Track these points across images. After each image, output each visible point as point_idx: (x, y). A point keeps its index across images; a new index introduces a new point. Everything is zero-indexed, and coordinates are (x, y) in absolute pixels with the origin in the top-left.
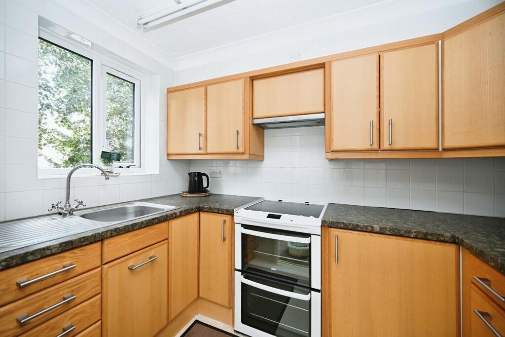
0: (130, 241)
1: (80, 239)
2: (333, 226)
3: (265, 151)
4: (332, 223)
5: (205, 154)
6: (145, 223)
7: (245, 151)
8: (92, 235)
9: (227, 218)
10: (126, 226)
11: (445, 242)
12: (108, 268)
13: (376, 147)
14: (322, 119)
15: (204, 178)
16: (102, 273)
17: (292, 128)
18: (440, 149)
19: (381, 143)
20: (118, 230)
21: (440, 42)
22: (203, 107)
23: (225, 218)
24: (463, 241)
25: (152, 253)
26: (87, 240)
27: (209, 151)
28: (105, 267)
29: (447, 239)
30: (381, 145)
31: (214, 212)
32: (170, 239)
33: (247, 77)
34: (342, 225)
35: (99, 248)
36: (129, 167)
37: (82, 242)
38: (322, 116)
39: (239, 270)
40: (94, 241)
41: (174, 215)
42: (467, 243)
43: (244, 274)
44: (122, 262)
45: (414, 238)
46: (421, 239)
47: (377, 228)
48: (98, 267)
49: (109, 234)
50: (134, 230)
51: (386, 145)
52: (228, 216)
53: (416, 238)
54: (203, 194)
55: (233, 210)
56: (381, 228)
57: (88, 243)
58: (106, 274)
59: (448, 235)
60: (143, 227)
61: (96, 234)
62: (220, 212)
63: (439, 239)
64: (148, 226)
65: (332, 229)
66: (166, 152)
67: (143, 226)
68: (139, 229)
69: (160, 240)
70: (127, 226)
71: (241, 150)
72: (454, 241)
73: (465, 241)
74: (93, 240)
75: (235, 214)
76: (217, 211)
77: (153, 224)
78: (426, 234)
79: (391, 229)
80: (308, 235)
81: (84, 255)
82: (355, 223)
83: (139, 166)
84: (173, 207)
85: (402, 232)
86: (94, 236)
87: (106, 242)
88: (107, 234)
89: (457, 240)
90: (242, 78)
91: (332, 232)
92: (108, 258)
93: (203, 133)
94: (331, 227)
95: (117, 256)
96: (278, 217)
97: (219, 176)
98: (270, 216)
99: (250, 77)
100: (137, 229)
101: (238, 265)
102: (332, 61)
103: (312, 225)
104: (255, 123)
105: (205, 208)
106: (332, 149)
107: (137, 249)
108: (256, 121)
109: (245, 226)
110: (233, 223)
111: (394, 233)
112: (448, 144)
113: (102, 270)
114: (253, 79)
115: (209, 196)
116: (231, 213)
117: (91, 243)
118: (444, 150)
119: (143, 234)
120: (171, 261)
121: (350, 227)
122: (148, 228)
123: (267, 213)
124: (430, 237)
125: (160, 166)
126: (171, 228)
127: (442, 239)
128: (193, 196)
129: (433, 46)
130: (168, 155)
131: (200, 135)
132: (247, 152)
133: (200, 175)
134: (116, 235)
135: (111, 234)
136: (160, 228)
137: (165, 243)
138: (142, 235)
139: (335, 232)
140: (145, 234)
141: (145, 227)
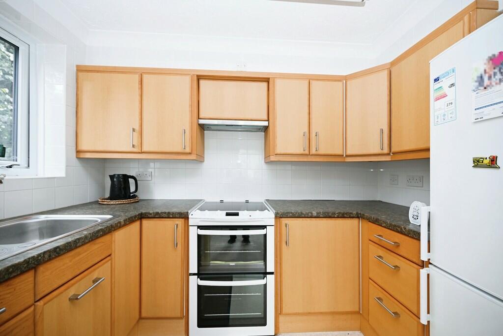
0: (71, 264)
1: (7, 269)
2: (284, 216)
3: (205, 152)
4: (283, 214)
5: (140, 153)
6: (89, 237)
7: (192, 150)
8: (25, 260)
9: (180, 222)
10: (67, 243)
11: (353, 217)
12: (45, 304)
13: (307, 152)
14: (265, 126)
15: (131, 181)
16: (34, 314)
17: (248, 133)
18: (344, 156)
19: (311, 149)
20: (58, 249)
21: (344, 81)
22: (138, 98)
23: (177, 222)
24: (364, 215)
25: (95, 275)
26: (17, 269)
27: (145, 149)
28: (39, 304)
29: (354, 215)
30: (311, 151)
31: (163, 218)
32: (113, 255)
33: (194, 75)
34: (291, 215)
35: (32, 279)
36: (10, 167)
37: (11, 273)
38: (266, 123)
39: (194, 274)
40: (27, 269)
41: (119, 225)
42: (367, 216)
43: (200, 276)
44: (62, 293)
45: (337, 217)
46: (341, 217)
47: (315, 214)
48: (30, 307)
49: (46, 256)
50: (76, 247)
51: (313, 151)
52: (181, 219)
53: (338, 217)
54: (132, 200)
55: (188, 213)
56: (317, 213)
57: (19, 273)
58: (41, 313)
59: (355, 212)
60: (87, 243)
61: (29, 258)
62: (171, 216)
63: (350, 216)
64: (92, 240)
65: (283, 219)
66: (74, 148)
67: (87, 241)
68: (82, 245)
69: (103, 257)
70: (69, 243)
71: (188, 150)
72: (358, 216)
73: (366, 214)
74: (25, 268)
75: (190, 216)
76: (166, 216)
77: (97, 238)
78: (343, 214)
79: (324, 213)
80: (264, 227)
81: (10, 293)
82: (299, 211)
83: (27, 165)
84: (110, 217)
85: (330, 215)
86: (27, 262)
87: (41, 269)
88: (44, 257)
89: (359, 215)
90: (189, 74)
91: (283, 221)
92: (44, 291)
93: (137, 128)
94: (281, 218)
95: (56, 286)
96: (237, 214)
97: (150, 178)
98: (228, 214)
99: (197, 76)
100: (80, 246)
101: (193, 268)
102: (276, 78)
103: (267, 217)
104: (200, 123)
105: (151, 214)
106: (276, 153)
107: (78, 273)
108: (201, 122)
109: (201, 227)
110: (187, 226)
111: (325, 216)
112: (349, 152)
113: (35, 310)
114: (199, 78)
115: (138, 202)
116: (185, 216)
117: (23, 273)
118: (347, 156)
119: (86, 251)
120: (115, 282)
121: (297, 215)
122: (91, 243)
123: (225, 212)
124: (345, 216)
125: (67, 166)
126: (115, 242)
127: (352, 215)
128: (120, 203)
129: (340, 83)
130: (78, 152)
131: (134, 130)
132: (195, 152)
133: (126, 178)
134: (56, 257)
135: (50, 256)
136: (103, 242)
137: (108, 261)
138: (86, 253)
139: (285, 221)
140: (88, 252)
141: (89, 242)
